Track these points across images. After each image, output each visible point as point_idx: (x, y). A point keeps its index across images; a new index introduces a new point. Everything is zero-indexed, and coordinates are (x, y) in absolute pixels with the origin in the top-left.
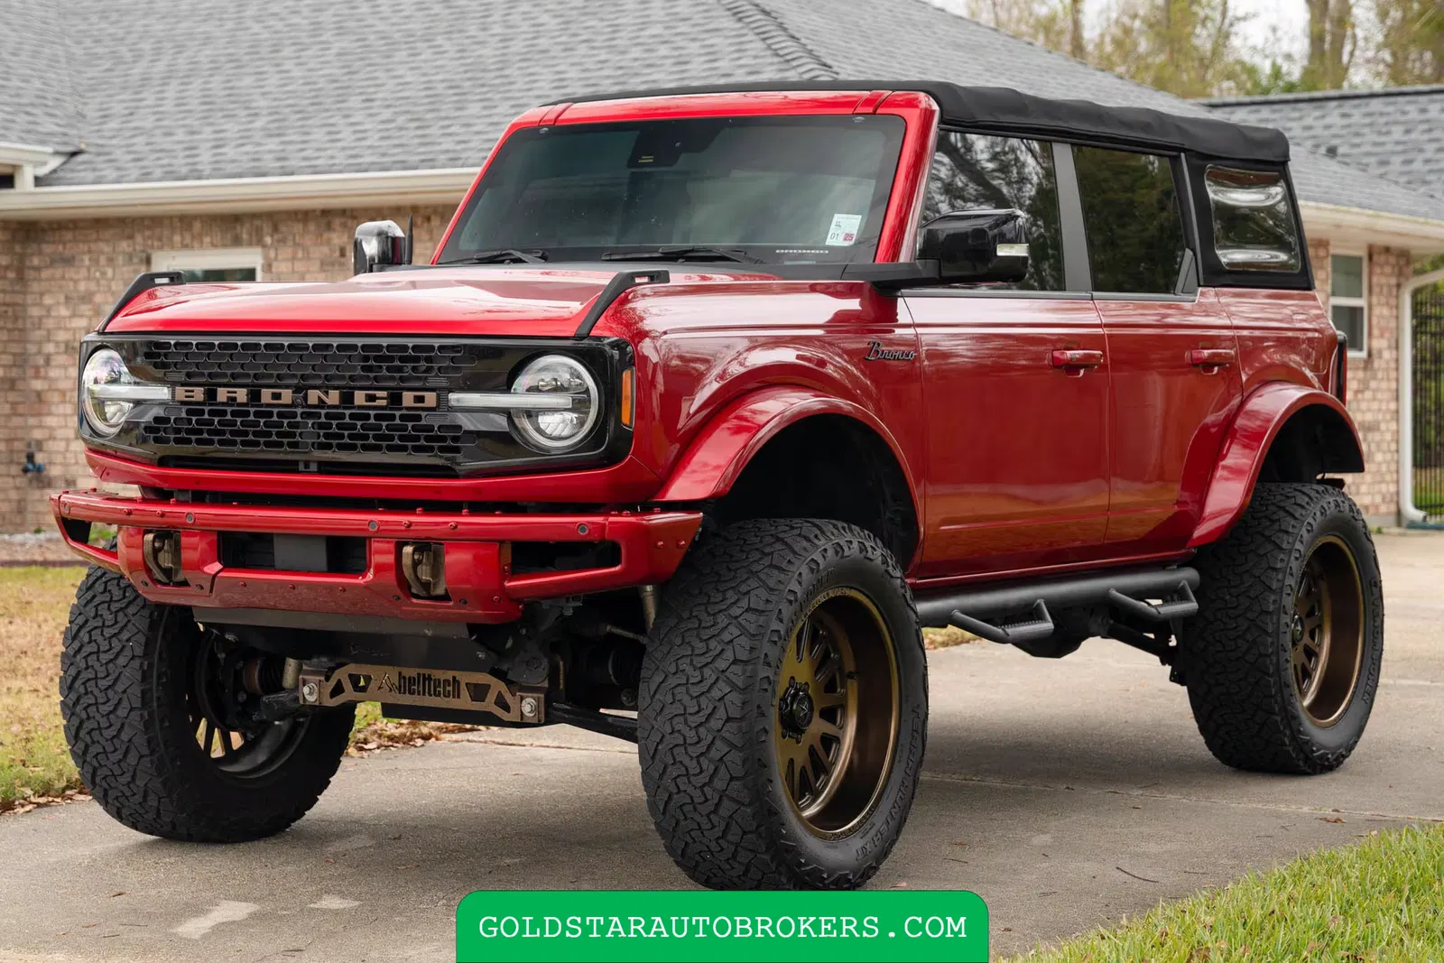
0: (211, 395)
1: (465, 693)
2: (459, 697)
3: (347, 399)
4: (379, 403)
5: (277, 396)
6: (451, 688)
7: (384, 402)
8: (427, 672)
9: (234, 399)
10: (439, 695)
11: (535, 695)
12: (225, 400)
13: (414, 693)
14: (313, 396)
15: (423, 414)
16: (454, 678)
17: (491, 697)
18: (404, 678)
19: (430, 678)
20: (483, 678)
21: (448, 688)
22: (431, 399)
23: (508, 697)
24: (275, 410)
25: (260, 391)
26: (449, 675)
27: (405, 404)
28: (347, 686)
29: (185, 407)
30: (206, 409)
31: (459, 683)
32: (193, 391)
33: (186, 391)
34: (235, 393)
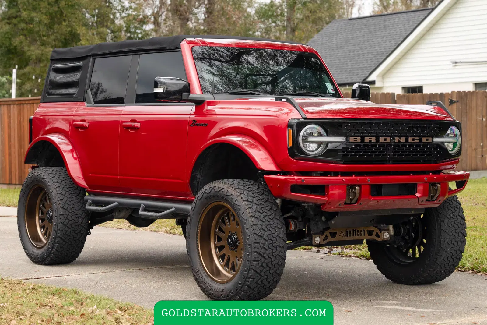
0: (363, 140)
2: (364, 235)
3: (407, 140)
4: (416, 141)
5: (385, 140)
6: (362, 233)
7: (418, 141)
8: (355, 228)
9: (371, 141)
12: (368, 141)
13: (350, 236)
14: (397, 140)
15: (428, 144)
16: (363, 229)
17: (374, 234)
18: (348, 231)
19: (355, 230)
20: (372, 228)
21: (361, 233)
22: (430, 140)
23: (379, 233)
24: (385, 144)
25: (380, 138)
27: (423, 141)
28: (329, 236)
29: (354, 144)
30: (362, 144)
31: (364, 230)
32: (357, 138)
33: (354, 139)
34: (372, 139)
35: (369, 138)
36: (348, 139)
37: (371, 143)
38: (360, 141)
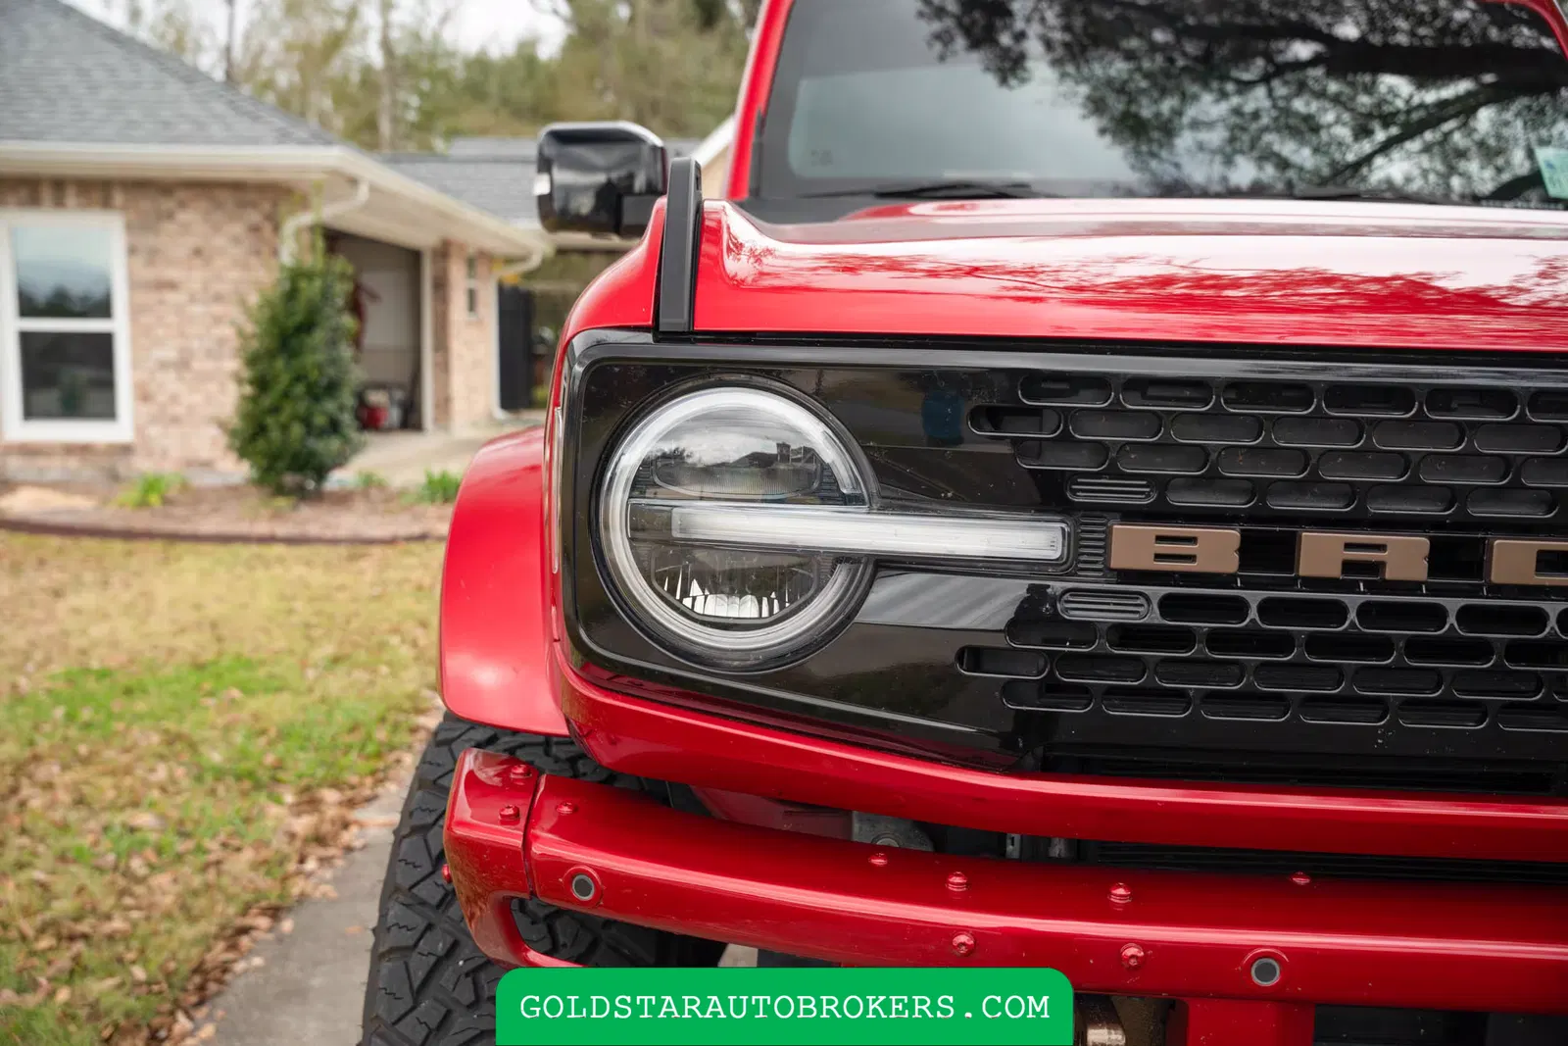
9: (1374, 568)
12: (1335, 571)
29: (1157, 592)
30: (1254, 597)
32: (1192, 540)
33: (1160, 539)
34: (1381, 547)
35: (1349, 546)
36: (1084, 549)
37: (1371, 588)
38: (1229, 563)
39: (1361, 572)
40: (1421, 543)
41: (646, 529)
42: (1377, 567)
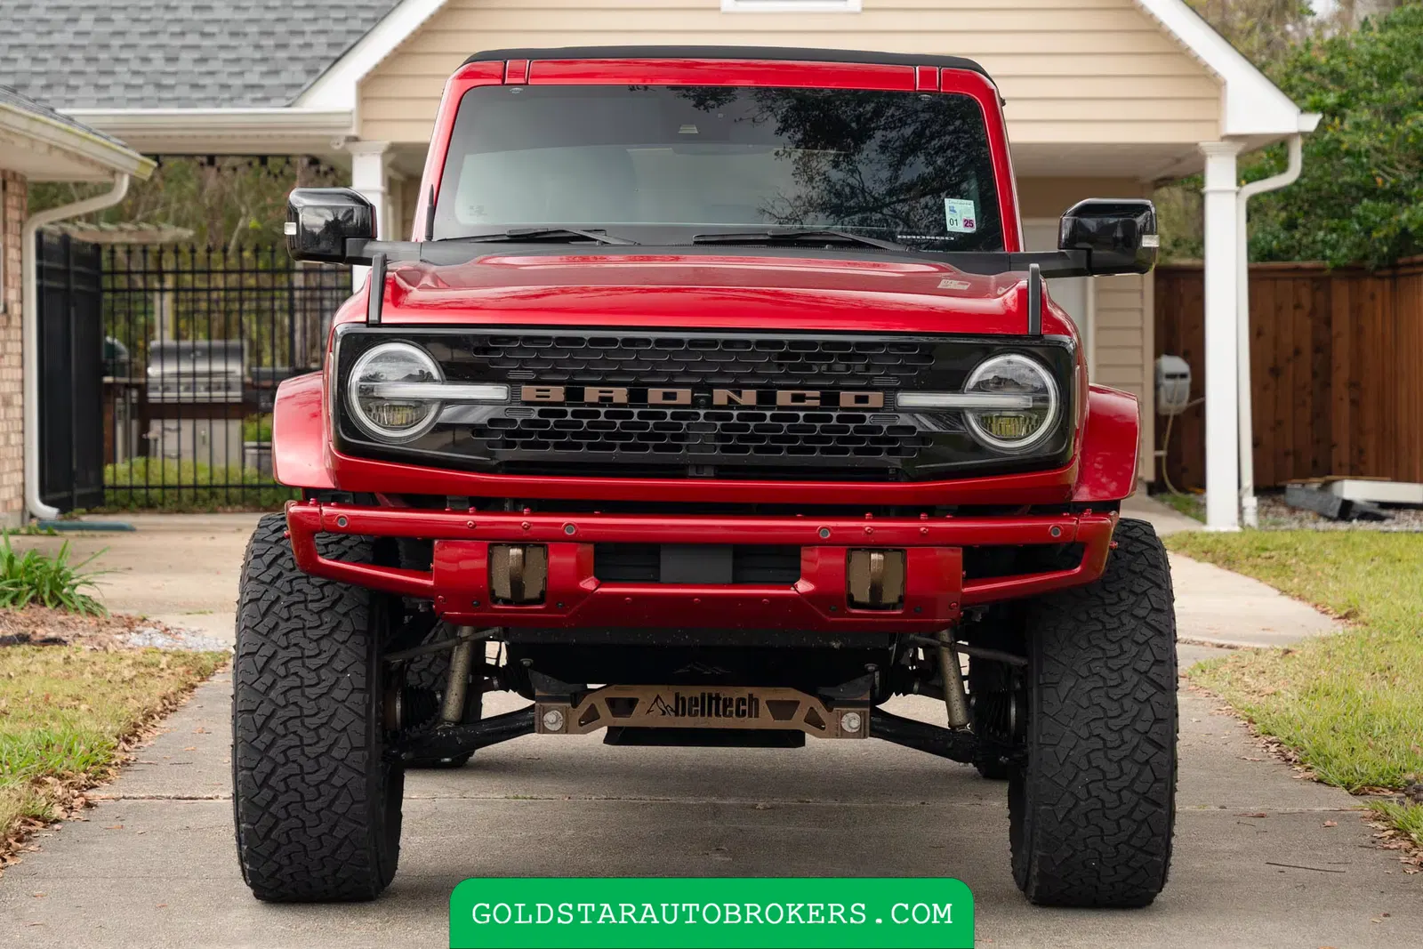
0: (576, 395)
1: (764, 709)
2: (757, 716)
3: (766, 398)
4: (807, 403)
5: (669, 396)
6: (746, 708)
7: (817, 403)
8: (713, 690)
9: (609, 399)
10: (731, 715)
11: (858, 709)
12: (596, 400)
13: (696, 715)
14: (720, 396)
15: (868, 415)
16: (750, 696)
17: (801, 714)
18: (683, 698)
19: (718, 698)
20: (789, 694)
21: (742, 707)
22: (876, 399)
23: (822, 712)
24: (669, 412)
25: (647, 390)
26: (745, 692)
27: (843, 403)
28: (604, 711)
29: (537, 409)
30: (570, 410)
31: (757, 701)
32: (548, 391)
33: (538, 390)
34: (611, 392)
35: (601, 392)
36: (514, 395)
37: (610, 406)
38: (561, 398)
39: (605, 401)
40: (624, 390)
41: (366, 394)
42: (611, 398)
